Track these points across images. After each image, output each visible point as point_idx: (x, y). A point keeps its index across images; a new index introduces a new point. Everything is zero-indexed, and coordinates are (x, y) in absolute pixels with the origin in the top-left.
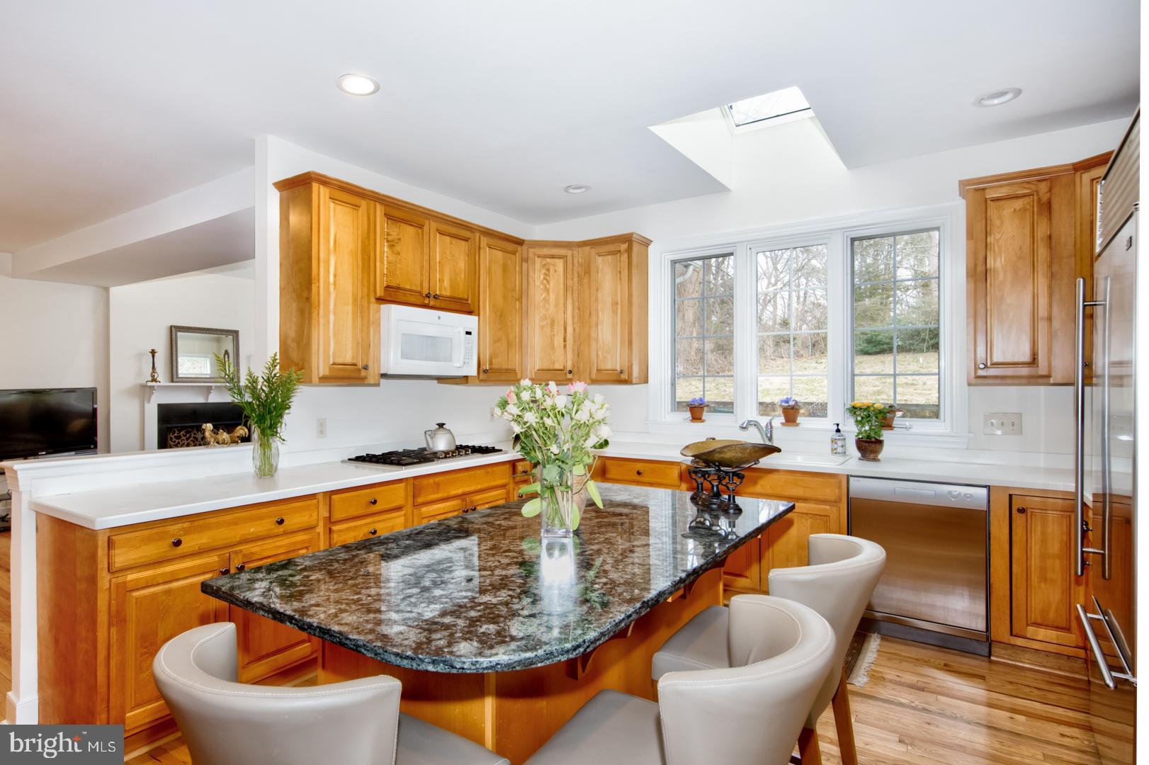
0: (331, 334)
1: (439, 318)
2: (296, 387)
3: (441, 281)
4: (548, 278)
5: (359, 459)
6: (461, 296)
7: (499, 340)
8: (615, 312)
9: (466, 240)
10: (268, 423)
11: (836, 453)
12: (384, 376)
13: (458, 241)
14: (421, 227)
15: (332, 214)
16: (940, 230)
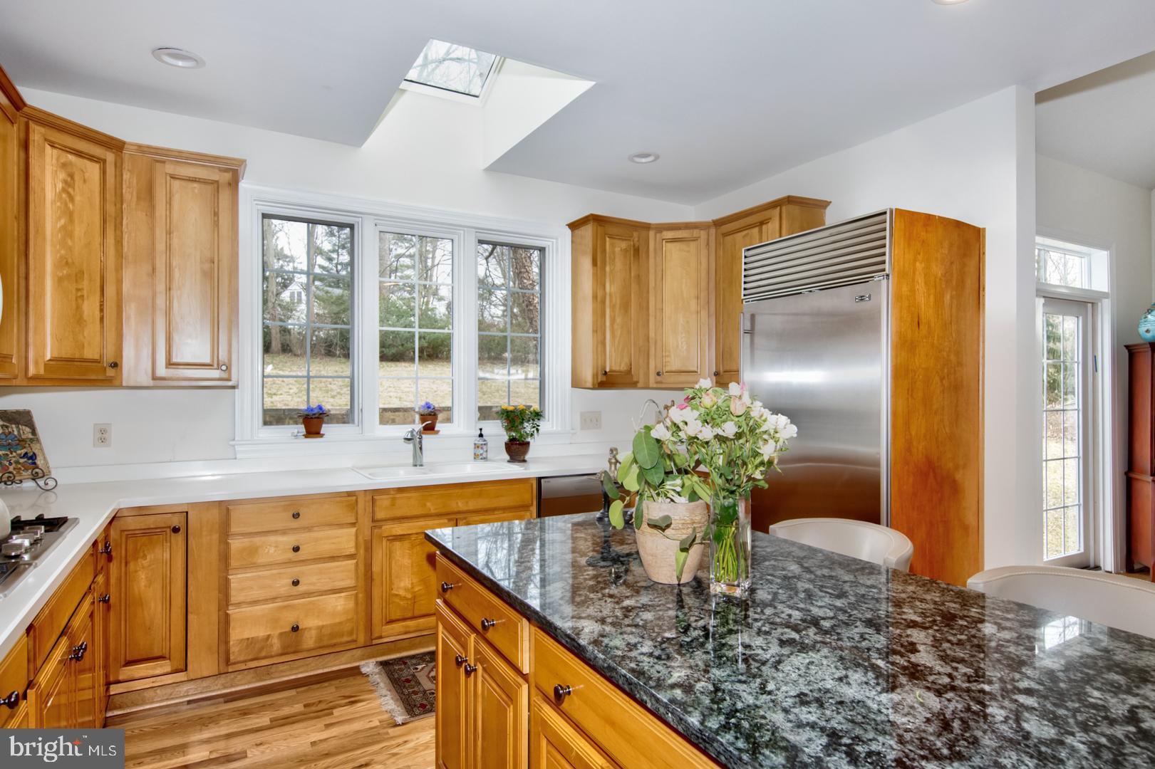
4: (70, 190)
16: (542, 250)
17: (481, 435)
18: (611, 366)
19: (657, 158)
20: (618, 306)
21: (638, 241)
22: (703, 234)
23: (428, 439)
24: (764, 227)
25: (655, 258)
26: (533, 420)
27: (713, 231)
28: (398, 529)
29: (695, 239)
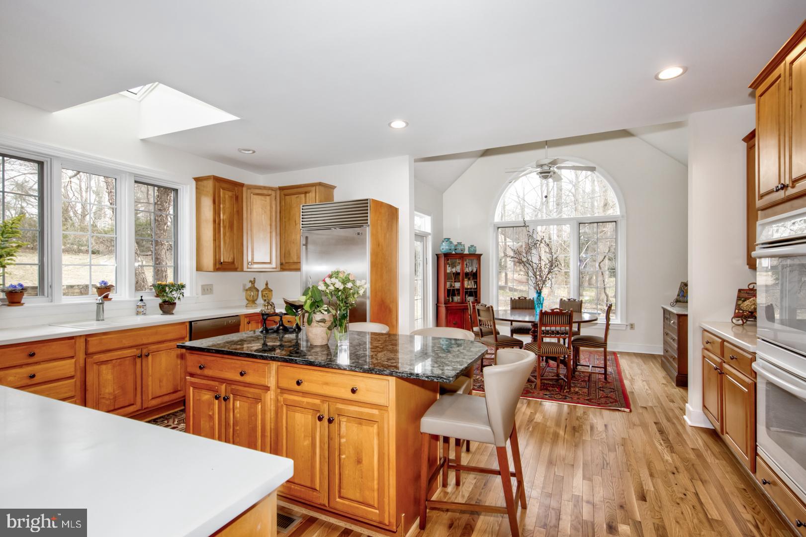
16: (176, 191)
17: (142, 300)
18: (224, 260)
19: (254, 152)
20: (227, 228)
21: (238, 192)
22: (273, 193)
23: (106, 303)
24: (307, 194)
25: (247, 202)
26: (180, 290)
27: (278, 192)
28: (103, 357)
29: (269, 195)
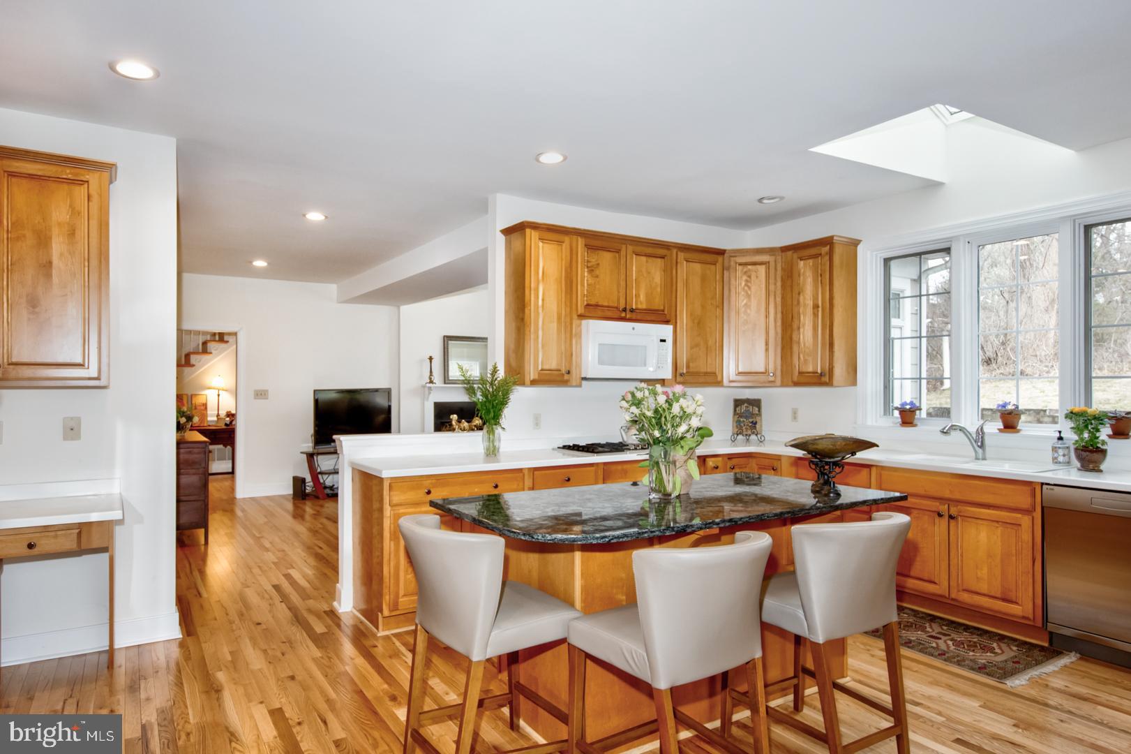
0: (540, 346)
1: (633, 329)
2: (513, 388)
3: (637, 296)
4: (749, 284)
5: (565, 447)
6: (656, 308)
7: (697, 345)
8: (815, 315)
9: (663, 257)
10: (492, 415)
11: (1056, 463)
12: (585, 379)
13: (654, 259)
14: (618, 251)
15: (541, 251)
17: (1060, 438)
23: (1009, 438)
